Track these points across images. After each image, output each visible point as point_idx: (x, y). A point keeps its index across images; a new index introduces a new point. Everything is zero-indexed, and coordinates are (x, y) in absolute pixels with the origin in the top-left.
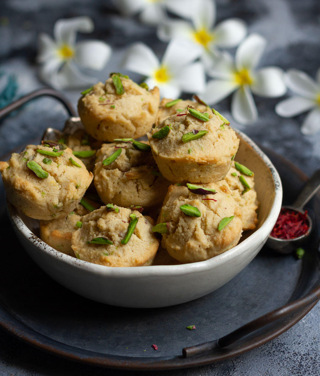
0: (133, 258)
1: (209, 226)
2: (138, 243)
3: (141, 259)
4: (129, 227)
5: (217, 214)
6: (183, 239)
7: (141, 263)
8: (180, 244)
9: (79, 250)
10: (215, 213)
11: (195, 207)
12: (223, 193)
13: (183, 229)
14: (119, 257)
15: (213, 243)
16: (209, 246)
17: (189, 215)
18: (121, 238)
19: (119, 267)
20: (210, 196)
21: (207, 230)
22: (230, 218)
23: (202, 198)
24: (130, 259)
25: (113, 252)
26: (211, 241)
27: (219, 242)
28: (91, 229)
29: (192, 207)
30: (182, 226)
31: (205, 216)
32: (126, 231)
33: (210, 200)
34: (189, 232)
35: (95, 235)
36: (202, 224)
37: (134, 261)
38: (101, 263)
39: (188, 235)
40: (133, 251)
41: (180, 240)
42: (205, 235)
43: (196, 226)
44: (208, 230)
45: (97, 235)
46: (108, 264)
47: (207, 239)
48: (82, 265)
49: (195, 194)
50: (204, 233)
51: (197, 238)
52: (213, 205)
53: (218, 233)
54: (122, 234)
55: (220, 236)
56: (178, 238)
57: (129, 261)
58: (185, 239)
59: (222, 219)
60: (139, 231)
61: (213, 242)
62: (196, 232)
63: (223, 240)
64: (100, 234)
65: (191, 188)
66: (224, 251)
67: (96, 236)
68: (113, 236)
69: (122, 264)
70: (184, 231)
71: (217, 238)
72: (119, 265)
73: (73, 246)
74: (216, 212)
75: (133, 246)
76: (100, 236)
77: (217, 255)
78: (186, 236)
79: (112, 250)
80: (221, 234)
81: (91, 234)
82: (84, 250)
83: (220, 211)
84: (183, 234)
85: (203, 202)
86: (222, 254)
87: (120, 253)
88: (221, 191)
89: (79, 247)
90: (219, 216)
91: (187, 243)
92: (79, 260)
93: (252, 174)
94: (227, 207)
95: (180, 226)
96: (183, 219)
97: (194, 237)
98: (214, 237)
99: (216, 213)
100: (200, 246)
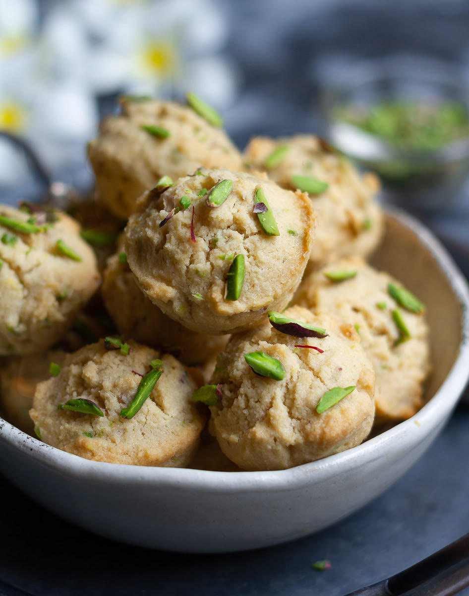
0: (140, 449)
1: (299, 402)
2: (158, 419)
3: (156, 452)
4: (141, 385)
5: (320, 379)
6: (246, 422)
7: (157, 460)
8: (239, 430)
9: (42, 419)
10: (317, 375)
11: (276, 360)
12: (345, 338)
13: (247, 400)
14: (114, 442)
15: (303, 436)
16: (295, 441)
17: (261, 374)
18: (122, 405)
19: (110, 462)
20: (312, 341)
21: (295, 408)
22: (346, 389)
23: (297, 342)
24: (135, 450)
25: (102, 432)
26: (300, 431)
27: (315, 436)
28: (71, 381)
29: (270, 357)
30: (246, 396)
31: (295, 379)
32: (133, 392)
33: (310, 349)
34: (258, 409)
35: (75, 394)
36: (288, 396)
37: (141, 455)
38: (75, 451)
39: (255, 415)
40: (143, 434)
41: (240, 422)
42: (290, 419)
43: (273, 398)
44: (297, 408)
45: (79, 394)
46: (89, 455)
47: (292, 428)
48: (36, 449)
49: (283, 334)
50: (287, 414)
51: (271, 422)
52: (314, 358)
53: (315, 418)
54: (124, 398)
55: (319, 425)
56: (236, 418)
57: (133, 453)
58: (249, 422)
59: (330, 390)
60: (163, 395)
61: (303, 434)
62: (272, 411)
63: (324, 433)
64: (85, 392)
65: (274, 320)
66: (324, 456)
67: (77, 396)
68: (108, 398)
69: (117, 458)
70: (249, 404)
71: (312, 427)
72: (110, 459)
73: (32, 410)
74: (318, 373)
75: (146, 423)
76: (84, 397)
77: (310, 461)
78: (252, 416)
79: (102, 428)
80: (321, 421)
81: (68, 390)
82: (50, 421)
83: (326, 373)
84: (245, 412)
85: (297, 352)
86: (320, 461)
87: (117, 437)
88: (341, 335)
89: (43, 414)
90: (324, 384)
91: (250, 430)
92: (33, 438)
93: (422, 308)
94: (343, 367)
95: (242, 395)
96: (250, 381)
97: (267, 420)
98: (307, 424)
99: (318, 377)
100: (275, 440)
